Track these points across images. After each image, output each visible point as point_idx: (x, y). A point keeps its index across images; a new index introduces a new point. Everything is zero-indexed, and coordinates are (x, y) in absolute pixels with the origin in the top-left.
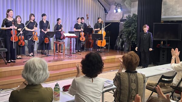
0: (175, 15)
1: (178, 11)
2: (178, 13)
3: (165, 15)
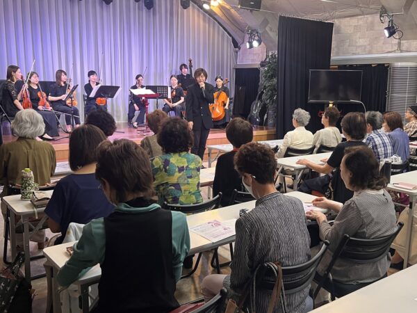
2: (359, 50)
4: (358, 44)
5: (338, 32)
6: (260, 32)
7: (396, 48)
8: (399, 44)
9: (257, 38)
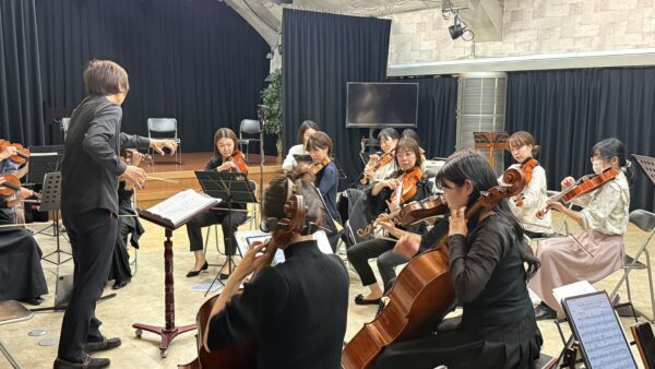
0: (418, 61)
1: (424, 51)
2: (424, 56)
3: (397, 62)
4: (423, 49)
5: (397, 33)
8: (473, 47)
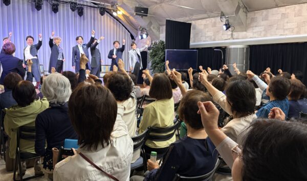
0: (204, 41)
4: (206, 35)
5: (194, 28)
6: (147, 29)
7: (230, 37)
8: (232, 34)
9: (145, 33)
